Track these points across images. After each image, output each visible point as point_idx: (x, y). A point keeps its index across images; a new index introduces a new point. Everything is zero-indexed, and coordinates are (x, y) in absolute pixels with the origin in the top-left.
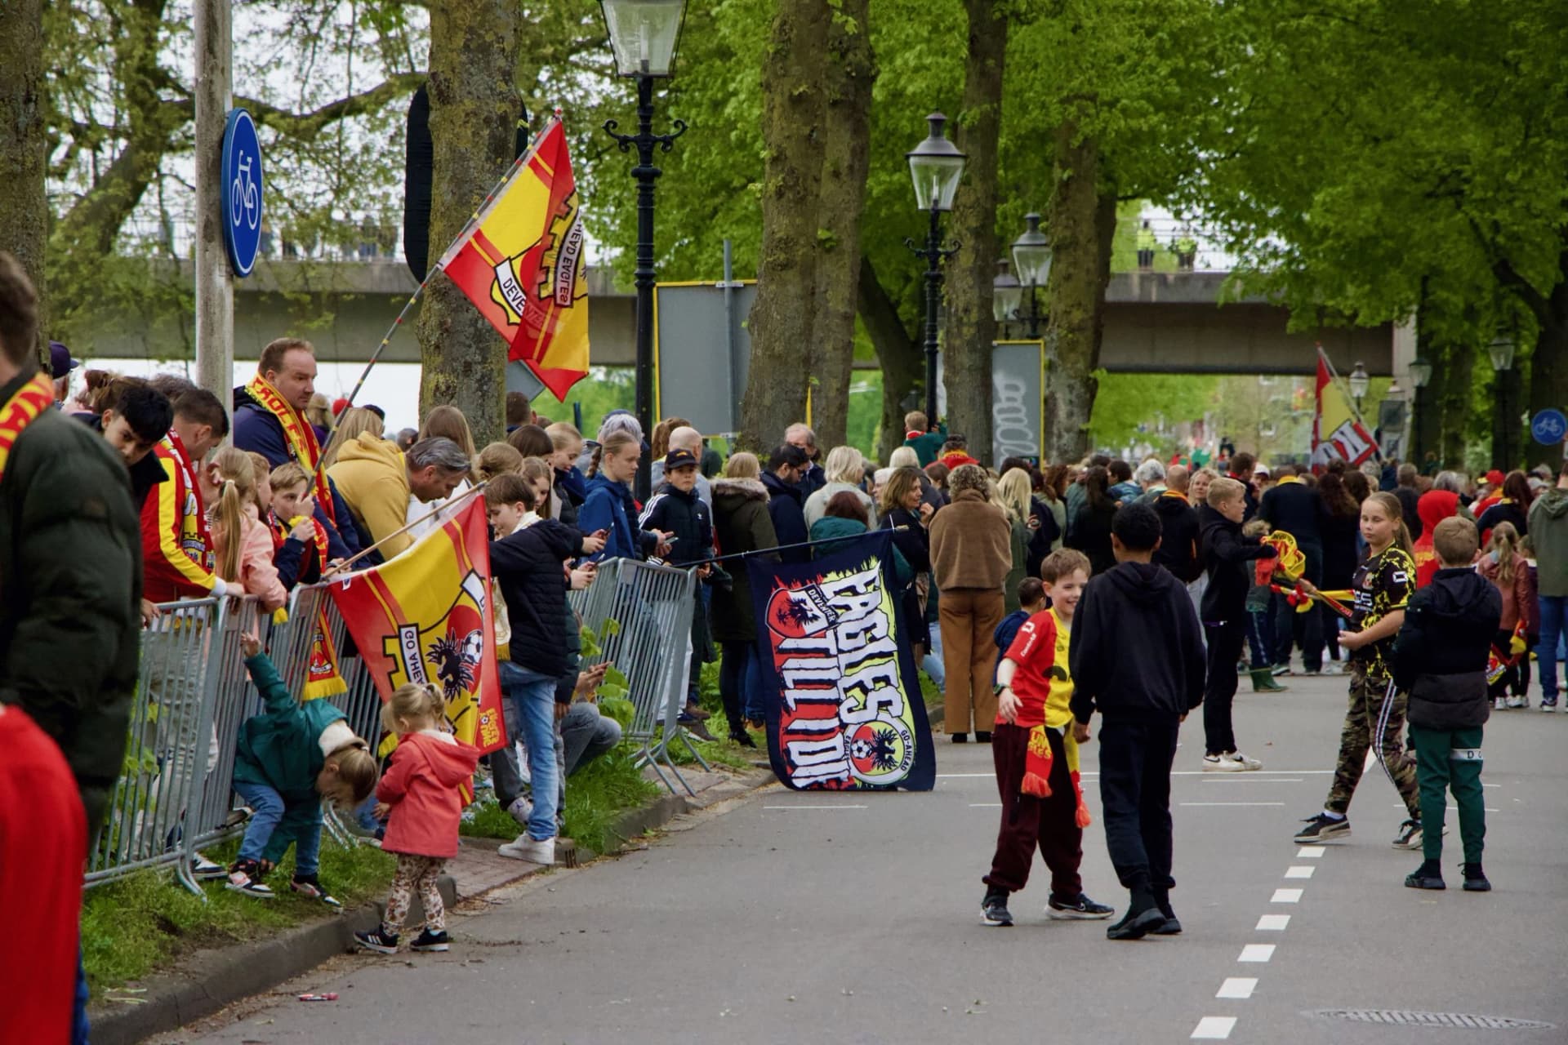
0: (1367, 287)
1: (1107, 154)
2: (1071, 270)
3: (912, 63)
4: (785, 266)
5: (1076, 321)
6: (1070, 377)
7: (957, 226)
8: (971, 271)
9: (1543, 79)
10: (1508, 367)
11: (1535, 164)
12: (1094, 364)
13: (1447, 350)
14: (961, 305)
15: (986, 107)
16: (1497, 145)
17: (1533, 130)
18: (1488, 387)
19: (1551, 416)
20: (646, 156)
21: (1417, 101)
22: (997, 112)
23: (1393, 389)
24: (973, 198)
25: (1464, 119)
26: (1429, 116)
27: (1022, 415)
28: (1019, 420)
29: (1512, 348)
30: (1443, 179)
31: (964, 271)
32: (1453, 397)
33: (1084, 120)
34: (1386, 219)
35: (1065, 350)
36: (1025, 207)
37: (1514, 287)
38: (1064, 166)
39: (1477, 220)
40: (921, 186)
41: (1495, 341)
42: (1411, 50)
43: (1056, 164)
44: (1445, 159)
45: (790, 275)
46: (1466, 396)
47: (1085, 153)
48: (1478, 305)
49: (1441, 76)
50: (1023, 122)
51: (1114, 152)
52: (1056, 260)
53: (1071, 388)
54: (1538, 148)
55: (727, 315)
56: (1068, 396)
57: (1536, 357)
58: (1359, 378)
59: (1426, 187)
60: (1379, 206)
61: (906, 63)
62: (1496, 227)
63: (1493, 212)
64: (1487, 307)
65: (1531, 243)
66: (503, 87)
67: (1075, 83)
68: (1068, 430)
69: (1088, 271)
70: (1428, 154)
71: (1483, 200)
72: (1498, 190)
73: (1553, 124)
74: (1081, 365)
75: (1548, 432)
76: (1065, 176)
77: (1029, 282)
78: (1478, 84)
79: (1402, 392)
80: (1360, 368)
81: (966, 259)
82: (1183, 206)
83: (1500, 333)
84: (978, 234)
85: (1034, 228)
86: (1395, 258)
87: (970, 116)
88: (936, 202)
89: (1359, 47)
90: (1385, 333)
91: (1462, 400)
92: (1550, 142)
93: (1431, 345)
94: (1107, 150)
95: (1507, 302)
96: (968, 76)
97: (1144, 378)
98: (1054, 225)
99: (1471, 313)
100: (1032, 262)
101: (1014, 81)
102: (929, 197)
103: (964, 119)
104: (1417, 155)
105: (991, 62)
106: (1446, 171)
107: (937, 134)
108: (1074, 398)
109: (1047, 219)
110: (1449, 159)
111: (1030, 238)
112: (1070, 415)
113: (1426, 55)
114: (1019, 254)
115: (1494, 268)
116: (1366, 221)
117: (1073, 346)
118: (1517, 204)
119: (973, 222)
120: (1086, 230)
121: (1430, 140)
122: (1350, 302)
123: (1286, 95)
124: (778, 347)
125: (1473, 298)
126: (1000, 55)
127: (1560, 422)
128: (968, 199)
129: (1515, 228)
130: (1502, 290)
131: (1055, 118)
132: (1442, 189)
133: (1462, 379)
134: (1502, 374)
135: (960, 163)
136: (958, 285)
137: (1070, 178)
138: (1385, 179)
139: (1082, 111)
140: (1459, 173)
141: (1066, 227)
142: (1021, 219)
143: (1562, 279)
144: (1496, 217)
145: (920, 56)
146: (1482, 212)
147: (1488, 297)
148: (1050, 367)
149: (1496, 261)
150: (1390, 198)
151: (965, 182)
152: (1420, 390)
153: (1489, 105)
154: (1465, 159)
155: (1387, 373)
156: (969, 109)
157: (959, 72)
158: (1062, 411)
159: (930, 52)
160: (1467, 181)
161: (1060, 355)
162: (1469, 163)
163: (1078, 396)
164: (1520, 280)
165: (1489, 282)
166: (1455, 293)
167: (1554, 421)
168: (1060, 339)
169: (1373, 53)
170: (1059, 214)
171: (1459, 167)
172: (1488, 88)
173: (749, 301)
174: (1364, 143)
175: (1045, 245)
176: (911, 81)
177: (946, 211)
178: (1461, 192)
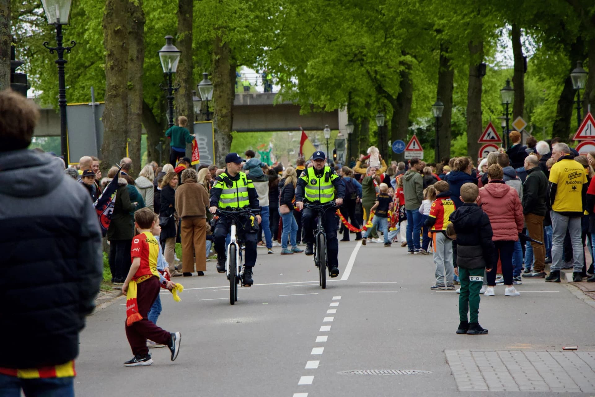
0: (329, 97)
1: (232, 49)
2: (221, 94)
3: (157, 16)
4: (116, 96)
5: (224, 113)
6: (223, 135)
7: (178, 79)
8: (184, 95)
9: (392, 16)
10: (383, 125)
11: (390, 49)
12: (231, 130)
13: (360, 119)
14: (181, 109)
15: (187, 32)
16: (375, 42)
17: (388, 36)
18: (375, 132)
19: (399, 143)
20: (61, 55)
21: (345, 25)
22: (191, 34)
23: (339, 135)
24: (183, 68)
25: (362, 33)
26: (349, 31)
27: (206, 150)
28: (205, 152)
29: (384, 118)
30: (356, 55)
31: (181, 95)
32: (363, 137)
33: (225, 36)
34: (335, 71)
35: (220, 125)
36: (201, 70)
37: (384, 95)
38: (216, 54)
39: (369, 70)
40: (164, 64)
41: (378, 115)
42: (342, 7)
43: (213, 54)
44: (356, 47)
45: (118, 99)
46: (367, 137)
47: (224, 49)
48: (370, 102)
49: (354, 17)
50: (201, 37)
51: (235, 48)
52: (215, 90)
53: (223, 139)
54: (390, 42)
55: (93, 115)
56: (222, 142)
57: (393, 121)
58: (327, 131)
59: (349, 58)
60: (332, 66)
61: (154, 16)
62: (376, 72)
63: (375, 67)
64: (374, 103)
65: (388, 78)
66: (4, 30)
67: (220, 22)
68: (223, 155)
69: (228, 94)
70: (350, 46)
71: (371, 63)
72: (376, 58)
73: (395, 33)
74: (227, 130)
75: (399, 149)
76: (217, 58)
77: (205, 99)
78: (367, 18)
79: (343, 135)
80: (327, 127)
81: (182, 91)
82: (259, 68)
83: (379, 112)
84: (186, 81)
85: (206, 78)
86: (338, 86)
87: (181, 36)
88: (170, 69)
89: (323, 6)
90: (335, 114)
91: (366, 138)
92: (394, 40)
93: (353, 117)
94: (232, 48)
95: (381, 100)
96: (179, 21)
97: (245, 134)
98: (214, 77)
99: (368, 105)
100: (206, 91)
101: (197, 22)
102: (167, 68)
103: (178, 37)
104: (346, 46)
105: (188, 15)
106: (357, 52)
107: (169, 44)
108: (224, 142)
109: (211, 75)
110: (358, 47)
111: (205, 82)
112: (223, 149)
113: (347, 9)
114: (201, 88)
115: (376, 88)
116: (328, 72)
117: (223, 123)
118: (384, 63)
119: (184, 77)
120: (226, 78)
121: (350, 40)
122: (322, 102)
123: (295, 25)
124: (115, 127)
125: (368, 99)
126: (191, 12)
127: (403, 145)
129: (383, 72)
130: (380, 96)
131: (213, 36)
132: (355, 59)
133: (366, 129)
134: (380, 128)
135: (179, 54)
136: (179, 101)
137: (219, 59)
138: (334, 56)
139: (223, 32)
140: (362, 52)
141: (219, 77)
142: (200, 75)
143: (401, 91)
144: (376, 69)
145: (159, 14)
146: (371, 67)
147: (374, 99)
148: (215, 131)
149: (376, 85)
150: (336, 63)
151: (180, 61)
152: (350, 135)
153: (371, 27)
154: (363, 47)
155: (337, 129)
156: (180, 33)
157: (175, 19)
158: (220, 148)
159: (165, 12)
160: (365, 55)
161: (218, 126)
162: (365, 48)
163: (226, 142)
164: (385, 92)
165: (373, 92)
166: (362, 98)
167: (400, 145)
168: (218, 120)
169: (328, 8)
170: (215, 72)
171: (362, 50)
172: (371, 20)
173: (102, 109)
174: (326, 42)
175: (211, 85)
176: (157, 23)
177: (174, 73)
178: (363, 60)
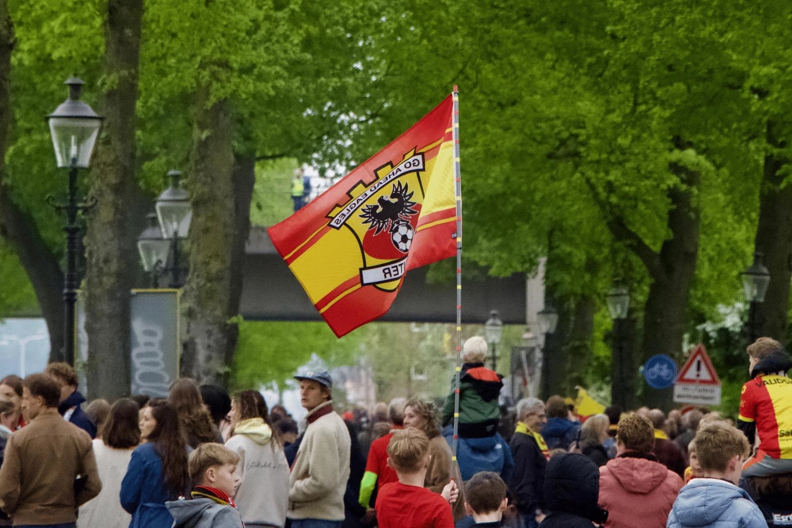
1: (246, 116)
2: (209, 224)
3: (57, 30)
5: (214, 271)
6: (209, 323)
7: (98, 183)
8: (110, 223)
10: (624, 316)
11: (643, 131)
12: (233, 309)
13: (572, 300)
14: (102, 256)
15: (124, 73)
16: (609, 111)
17: (640, 100)
18: (607, 333)
19: (662, 362)
21: (536, 70)
22: (135, 77)
23: (525, 335)
24: (112, 157)
25: (578, 88)
26: (546, 84)
27: (159, 359)
28: (156, 363)
29: (627, 298)
30: (563, 143)
31: (103, 224)
35: (204, 297)
37: (628, 242)
38: (202, 127)
39: (593, 181)
40: (60, 146)
41: (612, 292)
42: (529, 23)
43: (195, 125)
44: (563, 124)
47: (221, 115)
49: (557, 49)
50: (160, 84)
51: (252, 115)
52: (196, 215)
53: (209, 333)
54: (645, 115)
56: (207, 341)
57: (649, 306)
58: (495, 324)
59: (545, 149)
61: (52, 31)
62: (610, 187)
63: (607, 173)
64: (606, 260)
65: (645, 202)
67: (208, 51)
68: (207, 373)
69: (225, 225)
70: (548, 119)
71: (598, 162)
72: (611, 153)
73: (659, 93)
74: (218, 312)
75: (660, 376)
76: (204, 136)
77: (171, 234)
78: (590, 55)
79: (533, 338)
80: (495, 315)
81: (106, 214)
83: (616, 284)
84: (117, 189)
85: (176, 185)
87: (109, 80)
88: (75, 160)
89: (482, 21)
90: (519, 283)
92: (657, 109)
94: (246, 113)
95: (622, 255)
96: (108, 44)
98: (194, 182)
100: (174, 216)
101: (149, 49)
102: (67, 156)
103: (103, 84)
104: (539, 120)
105: (128, 32)
106: (565, 135)
107: (75, 97)
108: (212, 342)
109: (186, 177)
110: (567, 123)
111: (173, 193)
112: (209, 359)
113: (542, 30)
114: (162, 208)
115: (609, 224)
117: (211, 294)
118: (628, 165)
119: (113, 179)
120: (224, 187)
121: (550, 106)
122: (483, 254)
125: (593, 252)
126: (137, 24)
127: (670, 367)
128: (107, 157)
129: (627, 189)
130: (618, 245)
131: (190, 81)
132: (562, 151)
134: (618, 322)
135: (96, 124)
136: (99, 237)
137: (207, 138)
138: (511, 141)
139: (214, 76)
140: (576, 136)
141: (205, 184)
142: (164, 175)
143: (671, 236)
144: (611, 178)
145: (64, 24)
146: (597, 172)
147: (606, 251)
148: (190, 314)
149: (610, 218)
151: (104, 142)
152: (548, 336)
153: (601, 75)
154: (581, 125)
155: (521, 320)
156: (109, 74)
157: (100, 40)
158: (201, 355)
159: (75, 21)
160: (583, 144)
161: (199, 302)
162: (584, 128)
163: (217, 342)
164: (633, 235)
165: (606, 236)
166: (578, 247)
167: (665, 366)
168: (199, 288)
169: (493, 27)
170: (198, 171)
171: (575, 131)
172: (599, 60)
175: (186, 200)
176: (54, 47)
177: (84, 169)
178: (577, 154)
